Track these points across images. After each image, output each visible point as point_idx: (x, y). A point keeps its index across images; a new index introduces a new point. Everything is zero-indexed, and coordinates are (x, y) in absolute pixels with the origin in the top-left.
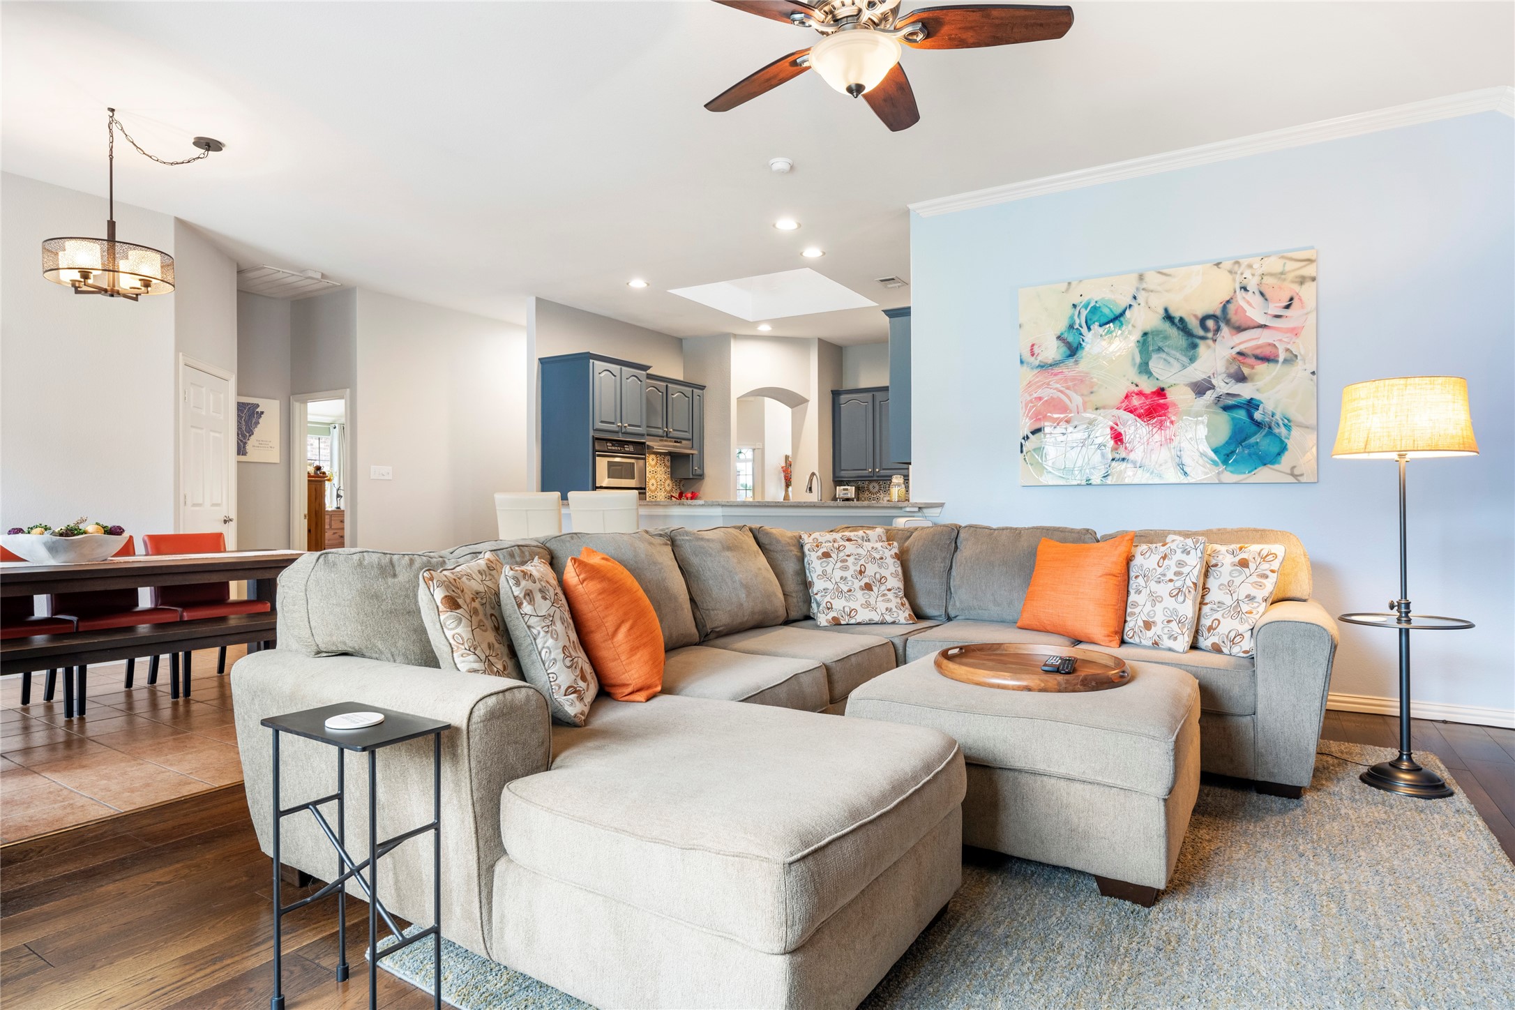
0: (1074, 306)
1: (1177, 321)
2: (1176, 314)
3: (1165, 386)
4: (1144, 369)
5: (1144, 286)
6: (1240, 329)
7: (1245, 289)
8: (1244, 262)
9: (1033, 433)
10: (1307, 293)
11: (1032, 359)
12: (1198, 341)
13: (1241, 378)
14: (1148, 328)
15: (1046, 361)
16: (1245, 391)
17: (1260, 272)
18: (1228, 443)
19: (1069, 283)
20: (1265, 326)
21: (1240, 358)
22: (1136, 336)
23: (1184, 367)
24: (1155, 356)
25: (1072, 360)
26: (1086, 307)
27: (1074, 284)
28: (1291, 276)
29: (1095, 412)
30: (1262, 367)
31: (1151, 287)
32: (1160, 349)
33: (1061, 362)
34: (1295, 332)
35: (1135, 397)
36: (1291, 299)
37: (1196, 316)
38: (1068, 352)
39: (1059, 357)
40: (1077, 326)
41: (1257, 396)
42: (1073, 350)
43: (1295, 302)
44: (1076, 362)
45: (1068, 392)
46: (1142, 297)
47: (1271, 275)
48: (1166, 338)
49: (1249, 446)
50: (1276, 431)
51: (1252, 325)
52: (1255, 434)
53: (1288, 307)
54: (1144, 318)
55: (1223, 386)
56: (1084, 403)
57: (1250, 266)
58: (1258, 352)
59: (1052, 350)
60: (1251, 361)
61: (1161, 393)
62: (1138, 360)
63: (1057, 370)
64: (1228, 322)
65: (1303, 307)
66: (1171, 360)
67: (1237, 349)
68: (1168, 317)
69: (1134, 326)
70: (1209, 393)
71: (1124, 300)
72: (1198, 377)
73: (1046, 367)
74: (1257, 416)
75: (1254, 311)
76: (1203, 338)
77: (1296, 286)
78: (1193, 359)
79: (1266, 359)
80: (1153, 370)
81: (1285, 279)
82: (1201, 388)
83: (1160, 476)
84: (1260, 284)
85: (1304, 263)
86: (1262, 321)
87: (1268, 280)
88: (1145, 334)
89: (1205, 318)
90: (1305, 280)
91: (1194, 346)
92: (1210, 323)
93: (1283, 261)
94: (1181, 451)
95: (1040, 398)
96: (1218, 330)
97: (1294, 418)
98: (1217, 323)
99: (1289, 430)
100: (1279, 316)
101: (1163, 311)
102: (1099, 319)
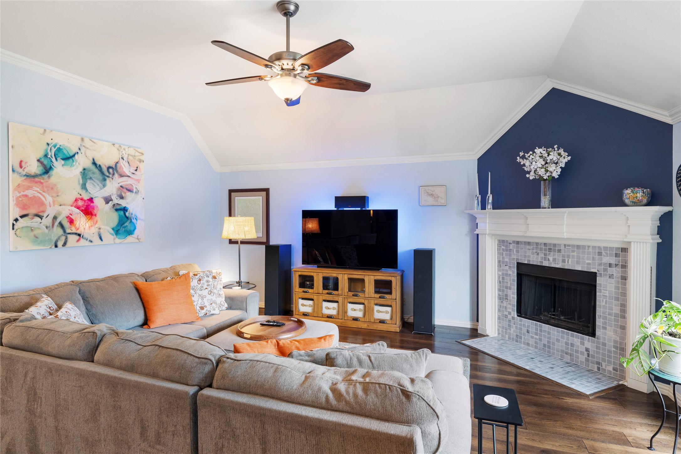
0: (48, 144)
1: (98, 166)
2: (98, 163)
3: (93, 197)
4: (84, 187)
5: (84, 144)
6: (121, 176)
7: (123, 158)
8: (123, 147)
9: (22, 217)
10: (141, 166)
11: (21, 170)
12: (106, 178)
13: (122, 198)
14: (85, 167)
15: (30, 173)
16: (123, 203)
17: (127, 153)
18: (118, 225)
19: (45, 130)
20: (129, 176)
21: (121, 188)
22: (80, 169)
23: (101, 189)
24: (89, 181)
25: (46, 176)
26: (55, 146)
27: (48, 131)
28: (137, 158)
29: (59, 207)
30: (128, 194)
31: (87, 146)
32: (91, 178)
33: (40, 175)
34: (138, 181)
35: (80, 201)
36: (137, 168)
37: (105, 166)
38: (44, 171)
39: (38, 172)
40: (49, 156)
41: (127, 206)
42: (47, 170)
43: (138, 168)
44: (49, 177)
45: (43, 193)
46: (83, 149)
47: (131, 156)
48: (94, 173)
49: (125, 227)
50: (133, 221)
51: (125, 175)
52: (126, 222)
53: (136, 170)
54: (82, 161)
55: (116, 200)
56: (54, 201)
57: (125, 149)
58: (127, 187)
59: (34, 168)
60: (125, 190)
61: (91, 200)
62: (81, 182)
63: (37, 179)
64: (117, 171)
65: (140, 172)
66: (96, 185)
67: (120, 184)
68: (94, 163)
69: (79, 164)
70: (111, 202)
71: (74, 150)
72: (106, 194)
73: (30, 177)
74: (127, 214)
75: (126, 170)
76: (108, 177)
77: (138, 163)
78: (104, 186)
79: (130, 191)
80: (88, 188)
81: (135, 159)
82: (108, 200)
83: (91, 242)
84: (128, 158)
85: (141, 154)
86: (129, 174)
87: (130, 157)
88: (84, 169)
89: (109, 168)
90: (141, 161)
91: (105, 180)
92: (111, 170)
93: (135, 151)
94: (100, 229)
95: (26, 196)
96: (114, 174)
97: (139, 216)
98: (113, 171)
99: (137, 221)
100: (133, 174)
101: (92, 160)
102: (61, 156)
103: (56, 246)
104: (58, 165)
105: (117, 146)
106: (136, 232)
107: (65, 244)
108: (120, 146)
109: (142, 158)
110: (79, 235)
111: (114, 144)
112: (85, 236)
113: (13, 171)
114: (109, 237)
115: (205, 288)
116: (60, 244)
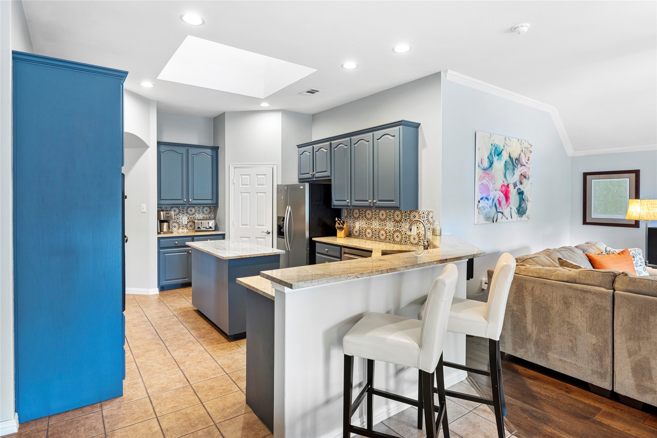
0: (492, 145)
1: (511, 158)
2: (512, 156)
3: (509, 183)
4: (505, 177)
5: (506, 142)
6: (522, 165)
7: (522, 151)
8: (523, 141)
9: (481, 199)
10: (531, 156)
11: (481, 166)
12: (515, 167)
13: (521, 183)
14: (506, 160)
15: (485, 167)
16: (522, 188)
17: (524, 147)
18: (519, 206)
19: (491, 134)
20: (525, 165)
21: (521, 176)
22: (504, 163)
23: (512, 177)
24: (507, 170)
25: (490, 169)
26: (494, 146)
27: (492, 135)
29: (495, 192)
30: (524, 180)
31: (507, 144)
33: (488, 168)
34: (529, 168)
35: (503, 187)
36: (529, 158)
37: (514, 158)
38: (490, 165)
39: (488, 166)
40: (492, 154)
41: (524, 190)
42: (491, 164)
44: (492, 169)
45: (489, 182)
46: (505, 146)
47: (526, 148)
48: (509, 165)
49: (522, 208)
50: (526, 202)
51: (523, 165)
52: (523, 203)
53: (528, 160)
54: (505, 156)
55: (519, 186)
56: (493, 188)
57: (523, 143)
58: (524, 174)
59: (486, 164)
60: (523, 177)
61: (508, 186)
62: (504, 172)
63: (487, 172)
64: (520, 162)
65: (530, 161)
66: (510, 174)
67: (521, 172)
68: (510, 157)
69: (504, 158)
70: (516, 187)
71: (502, 147)
72: (514, 181)
73: (485, 170)
74: (523, 197)
75: (524, 160)
76: (516, 167)
77: (529, 153)
78: (514, 174)
79: (525, 177)
80: (507, 177)
81: (528, 150)
82: (515, 185)
83: (507, 219)
84: (525, 150)
85: (531, 146)
86: (525, 163)
87: (526, 150)
88: (506, 162)
89: (516, 159)
90: (531, 152)
91: (514, 169)
92: (517, 161)
93: (528, 144)
94: (511, 209)
95: (483, 184)
96: (518, 165)
97: (529, 199)
98: (518, 162)
99: (528, 202)
100: (527, 163)
101: (509, 154)
102: (497, 153)
103: (493, 222)
104: (495, 158)
105: (520, 141)
106: (527, 212)
107: (496, 221)
108: (521, 141)
109: (531, 149)
110: (502, 213)
111: (518, 140)
112: (505, 214)
113: (479, 166)
114: (515, 215)
115: (639, 265)
116: (495, 220)
